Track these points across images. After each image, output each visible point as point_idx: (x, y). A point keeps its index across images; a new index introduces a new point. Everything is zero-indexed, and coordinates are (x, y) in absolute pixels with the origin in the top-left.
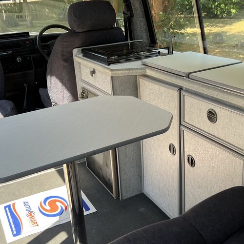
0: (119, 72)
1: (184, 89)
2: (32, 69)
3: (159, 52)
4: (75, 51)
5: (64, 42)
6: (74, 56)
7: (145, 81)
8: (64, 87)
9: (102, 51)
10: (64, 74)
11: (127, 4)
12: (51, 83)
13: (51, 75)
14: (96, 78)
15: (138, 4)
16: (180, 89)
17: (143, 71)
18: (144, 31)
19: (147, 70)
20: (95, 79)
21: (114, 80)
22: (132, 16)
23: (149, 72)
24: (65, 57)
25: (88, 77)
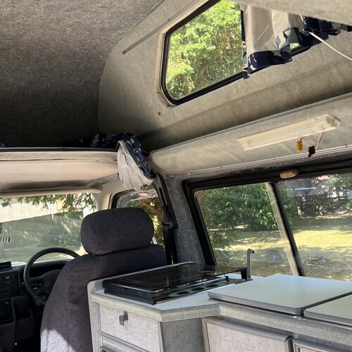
0: (175, 314)
1: (296, 337)
2: (12, 321)
3: (227, 277)
4: (91, 286)
5: (75, 272)
6: (89, 293)
7: (217, 327)
8: (71, 348)
9: (138, 282)
10: (71, 326)
11: (167, 211)
12: (48, 341)
13: (49, 329)
14: (129, 328)
15: (184, 210)
16: (290, 338)
17: (214, 309)
18: (195, 248)
19: (220, 307)
20: (127, 330)
21: (164, 328)
22: (176, 227)
23: (225, 311)
24: (74, 296)
25: (114, 327)
